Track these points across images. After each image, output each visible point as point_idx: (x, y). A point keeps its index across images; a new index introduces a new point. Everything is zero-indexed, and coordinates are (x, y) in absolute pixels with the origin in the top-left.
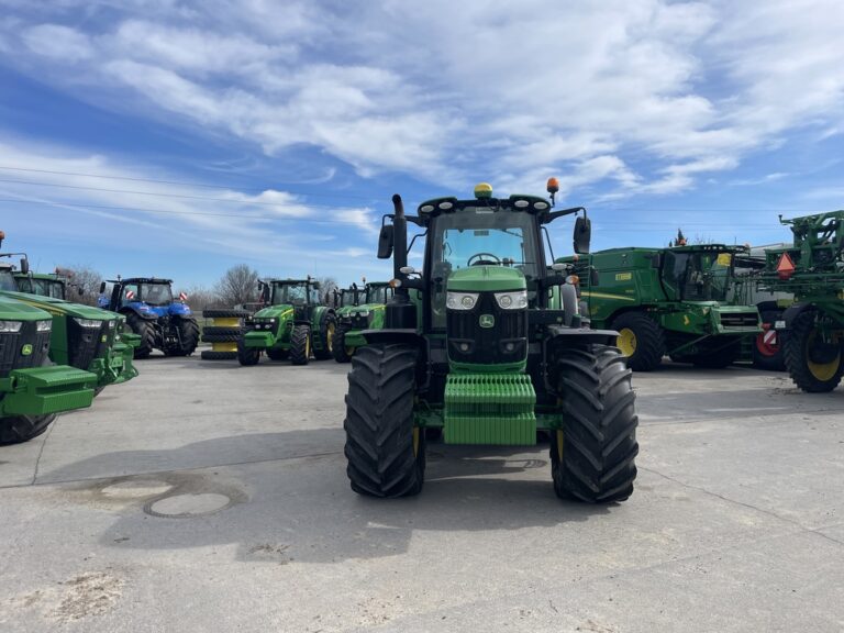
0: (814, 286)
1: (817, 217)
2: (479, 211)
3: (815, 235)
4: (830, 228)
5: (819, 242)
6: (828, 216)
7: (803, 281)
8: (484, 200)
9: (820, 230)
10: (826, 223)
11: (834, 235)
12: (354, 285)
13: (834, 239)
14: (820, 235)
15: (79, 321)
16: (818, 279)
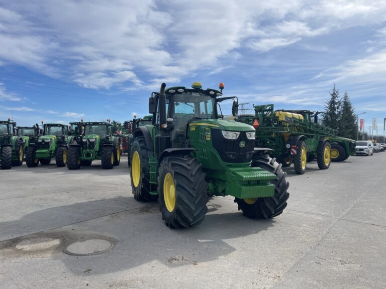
0: (265, 131)
1: (264, 106)
2: (194, 94)
3: (263, 113)
4: (269, 110)
5: (265, 115)
6: (268, 106)
7: (262, 129)
9: (265, 111)
10: (268, 108)
11: (270, 113)
12: (37, 125)
13: (270, 114)
14: (265, 113)
16: (268, 129)
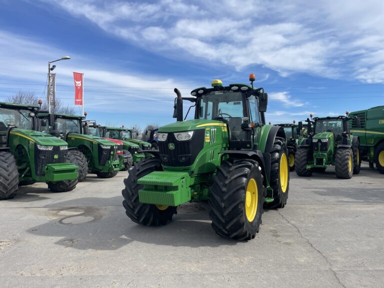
2: (217, 93)
8: (217, 88)
15: (102, 146)
